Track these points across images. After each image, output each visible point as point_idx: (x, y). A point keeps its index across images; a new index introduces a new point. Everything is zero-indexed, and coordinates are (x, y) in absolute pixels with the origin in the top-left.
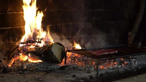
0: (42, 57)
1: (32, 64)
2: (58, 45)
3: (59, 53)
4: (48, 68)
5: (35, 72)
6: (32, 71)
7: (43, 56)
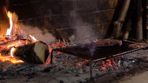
0: (24, 58)
1: (13, 66)
2: (41, 44)
3: (42, 53)
4: (30, 70)
5: (16, 76)
6: (13, 75)
7: (24, 56)
